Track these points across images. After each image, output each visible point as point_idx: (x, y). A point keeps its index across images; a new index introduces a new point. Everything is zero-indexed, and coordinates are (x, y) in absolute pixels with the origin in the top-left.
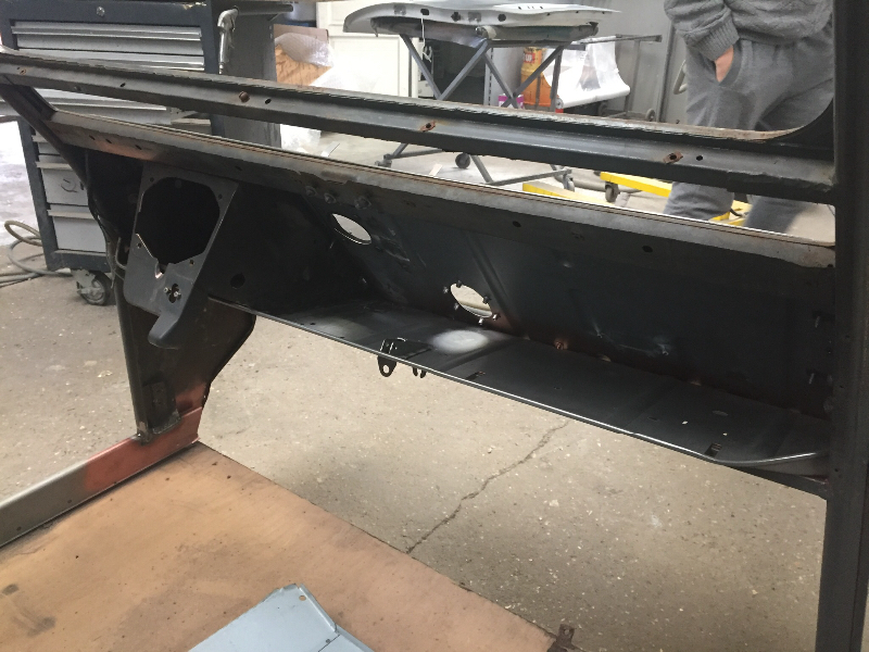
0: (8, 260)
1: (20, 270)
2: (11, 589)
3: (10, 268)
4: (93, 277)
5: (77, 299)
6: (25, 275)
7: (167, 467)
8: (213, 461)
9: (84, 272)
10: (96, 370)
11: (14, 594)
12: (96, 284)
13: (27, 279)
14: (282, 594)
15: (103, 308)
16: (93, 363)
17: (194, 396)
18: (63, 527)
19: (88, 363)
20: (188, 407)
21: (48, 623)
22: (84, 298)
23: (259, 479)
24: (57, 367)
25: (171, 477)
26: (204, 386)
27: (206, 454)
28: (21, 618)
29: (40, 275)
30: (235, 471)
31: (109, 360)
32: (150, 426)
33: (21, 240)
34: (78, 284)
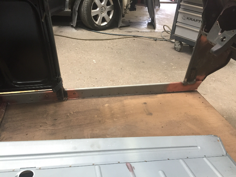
0: (160, 35)
1: (162, 38)
2: (145, 103)
3: (160, 37)
4: (179, 43)
5: (173, 48)
6: (163, 39)
7: (187, 93)
8: (200, 97)
9: (178, 41)
10: (172, 66)
11: (146, 105)
12: (179, 45)
13: (163, 41)
14: (213, 136)
15: (178, 52)
16: (173, 64)
17: (201, 78)
18: (159, 96)
19: (171, 64)
20: (198, 80)
21: (151, 114)
22: (175, 49)
23: (211, 107)
24: (164, 62)
25: (188, 96)
26: (205, 76)
27: (198, 94)
28: (146, 110)
29: (166, 40)
30: (204, 102)
31: (176, 65)
32: (187, 81)
33: (165, 31)
34: (175, 44)
